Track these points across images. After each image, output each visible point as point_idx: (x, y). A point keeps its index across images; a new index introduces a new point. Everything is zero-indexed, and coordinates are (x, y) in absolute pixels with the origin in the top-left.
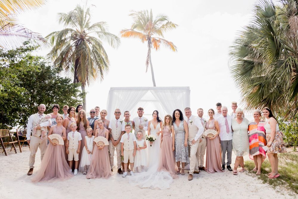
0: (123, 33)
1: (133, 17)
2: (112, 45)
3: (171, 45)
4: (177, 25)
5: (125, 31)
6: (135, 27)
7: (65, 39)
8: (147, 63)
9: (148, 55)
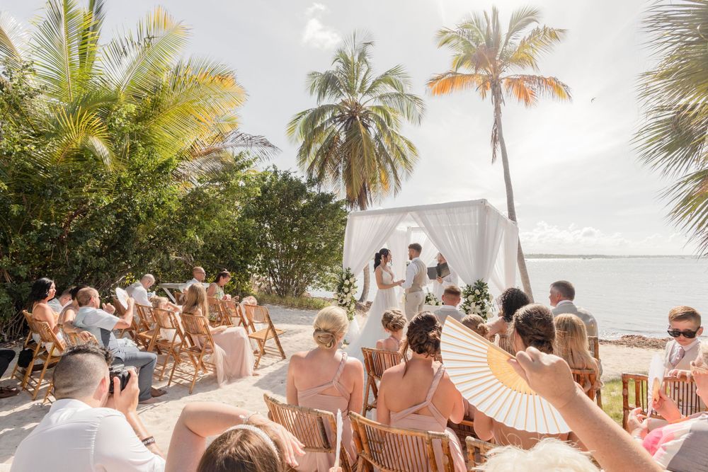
0: (436, 85)
1: (450, 44)
2: (408, 117)
3: (552, 85)
4: (561, 31)
5: (437, 79)
6: (461, 63)
7: (323, 125)
8: (495, 140)
9: (496, 121)
